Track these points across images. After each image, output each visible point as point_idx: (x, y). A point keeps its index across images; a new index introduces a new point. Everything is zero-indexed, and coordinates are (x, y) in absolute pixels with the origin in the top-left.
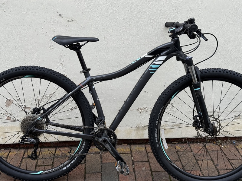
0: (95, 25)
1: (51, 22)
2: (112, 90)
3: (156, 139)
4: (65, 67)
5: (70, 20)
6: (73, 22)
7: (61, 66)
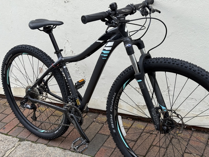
0: (85, 5)
1: (53, 3)
2: (110, 67)
3: (112, 124)
4: (71, 44)
5: (66, 1)
6: (68, 3)
7: (68, 43)
